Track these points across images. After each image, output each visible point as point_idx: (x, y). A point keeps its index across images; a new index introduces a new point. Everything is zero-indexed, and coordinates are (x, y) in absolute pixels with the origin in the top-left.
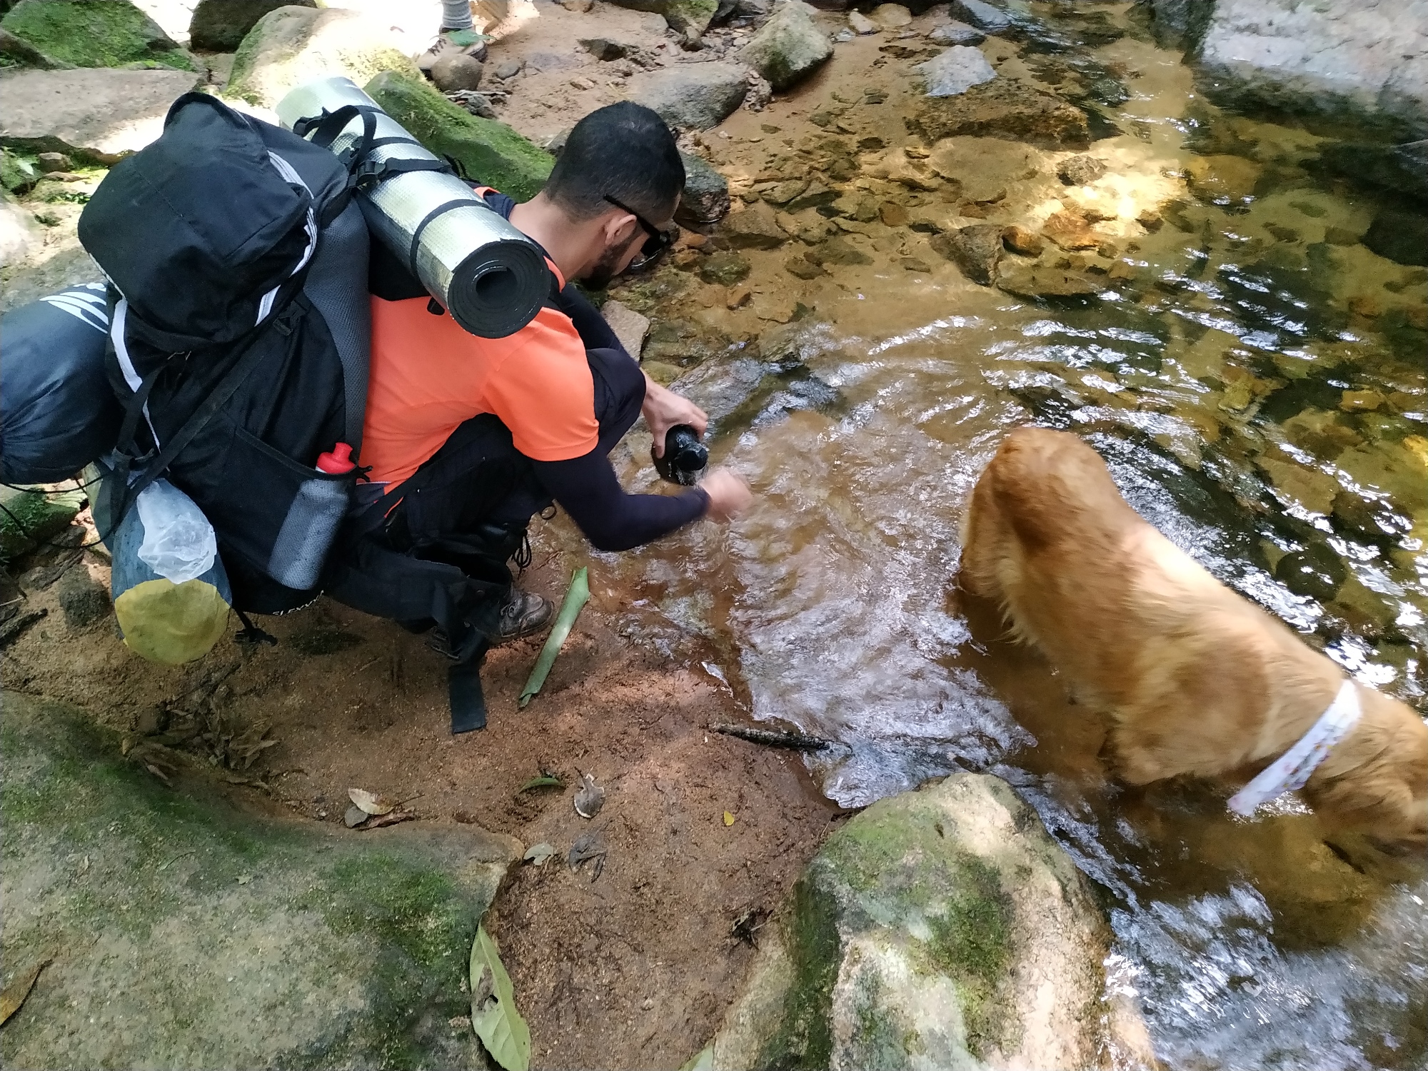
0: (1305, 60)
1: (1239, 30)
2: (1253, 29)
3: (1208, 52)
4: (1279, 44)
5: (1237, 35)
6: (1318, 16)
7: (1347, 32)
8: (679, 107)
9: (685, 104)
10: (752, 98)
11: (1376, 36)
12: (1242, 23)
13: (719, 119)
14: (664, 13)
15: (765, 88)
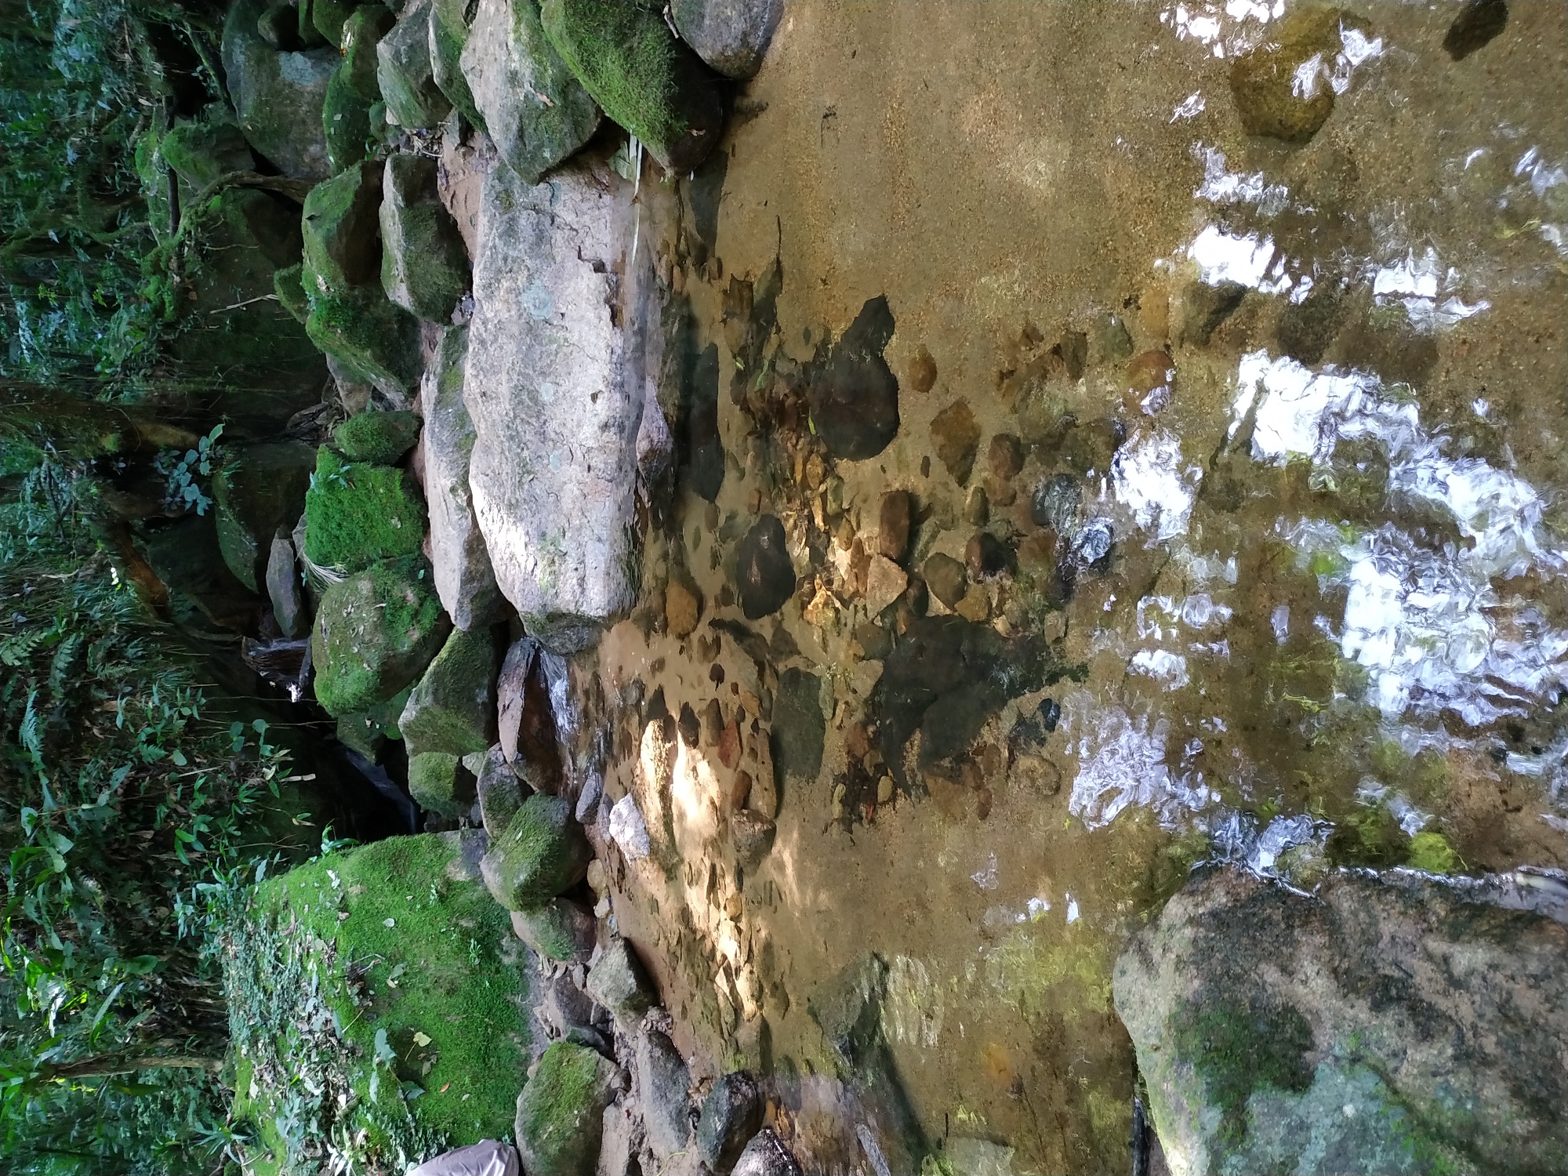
0: (599, 540)
1: (583, 592)
2: (582, 581)
3: (600, 613)
4: (590, 561)
5: (587, 592)
6: (568, 534)
7: (576, 513)
8: (671, 1107)
9: (668, 1102)
10: (662, 1027)
11: (577, 492)
12: (578, 591)
13: (681, 1063)
14: (602, 1108)
15: (653, 1013)
